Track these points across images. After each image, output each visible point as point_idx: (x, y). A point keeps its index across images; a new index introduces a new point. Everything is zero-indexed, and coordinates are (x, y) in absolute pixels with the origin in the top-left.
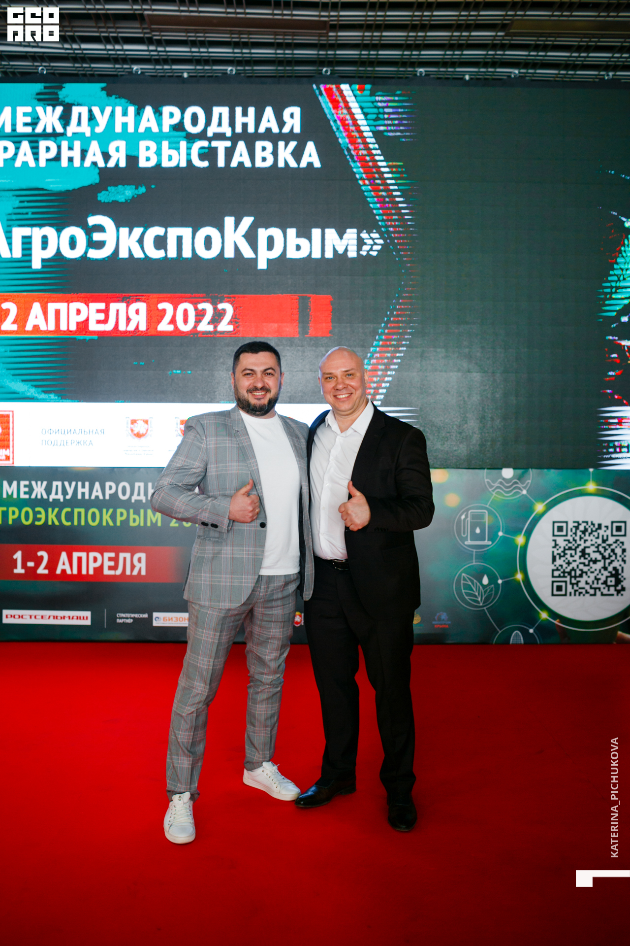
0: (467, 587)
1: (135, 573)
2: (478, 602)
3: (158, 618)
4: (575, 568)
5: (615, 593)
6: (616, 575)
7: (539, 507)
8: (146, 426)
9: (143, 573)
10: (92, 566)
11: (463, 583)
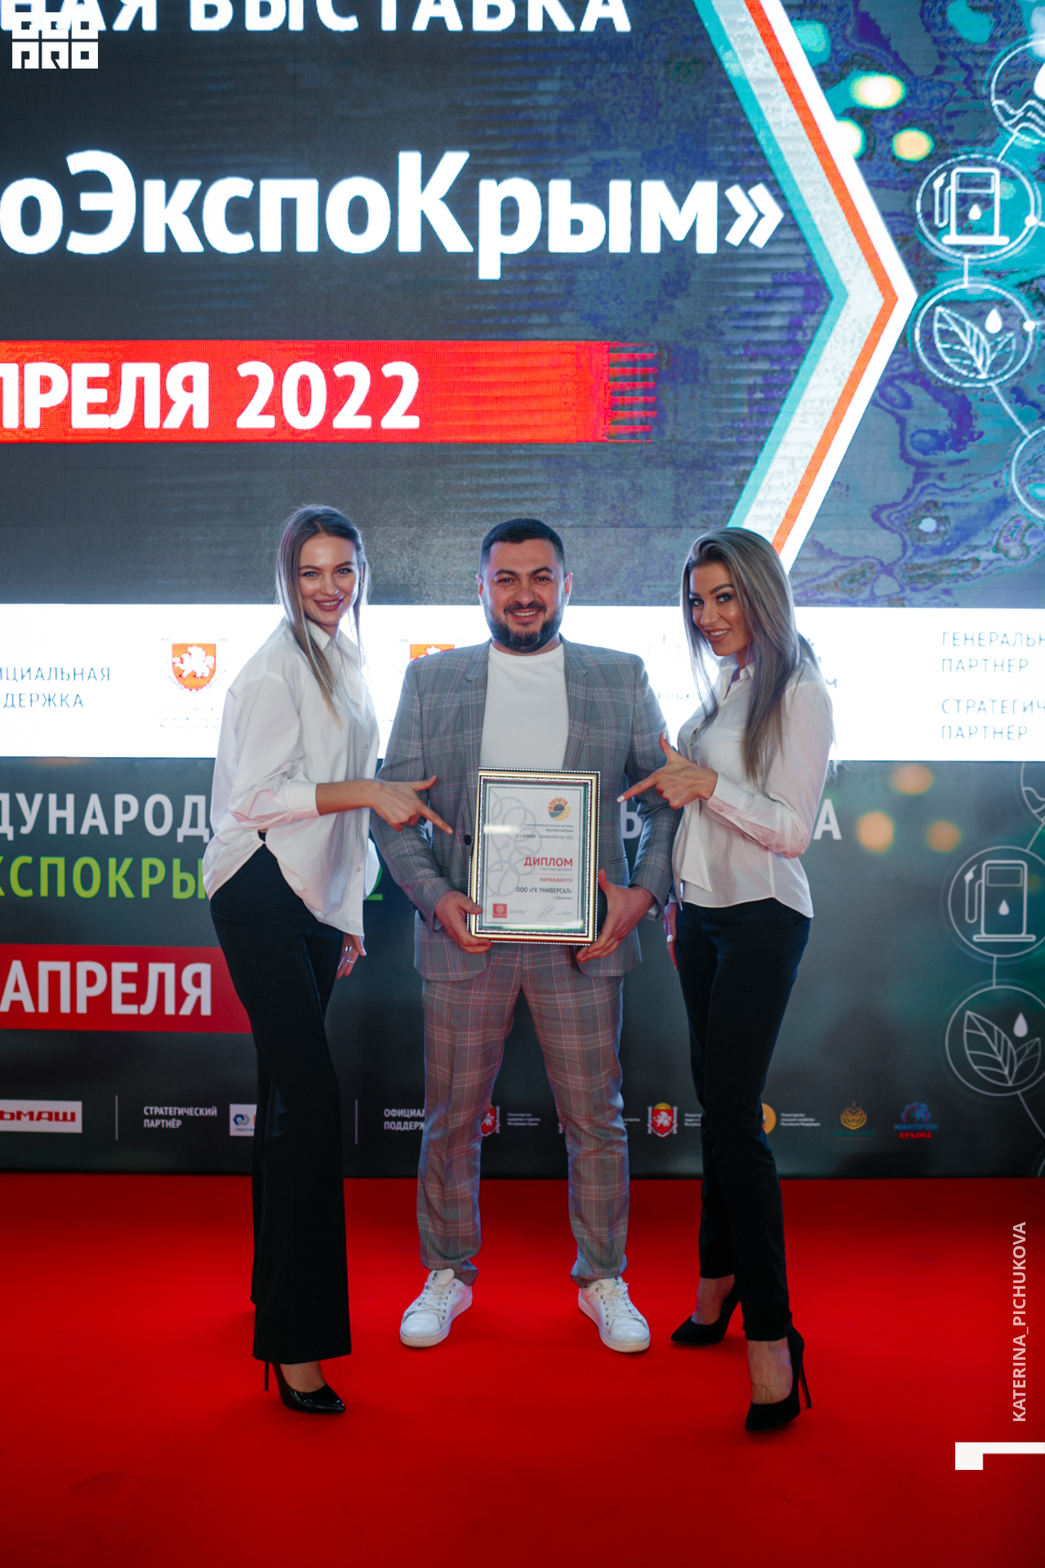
0: (977, 1042)
1: (187, 1010)
2: (1003, 1078)
3: (242, 1116)
8: (210, 660)
9: (206, 1010)
10: (84, 992)
11: (968, 1034)
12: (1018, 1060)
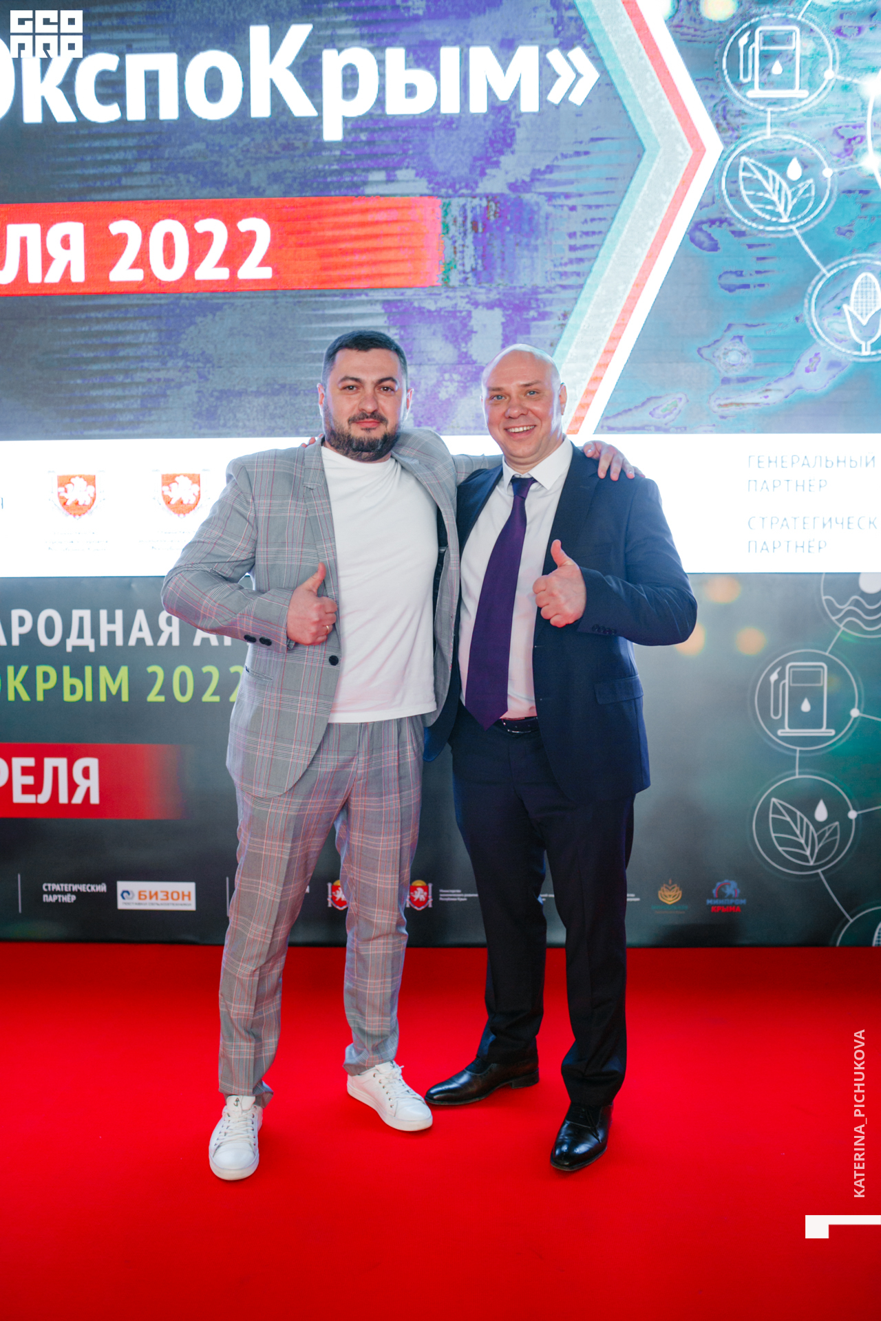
0: (781, 826)
1: (78, 799)
2: (805, 859)
3: (128, 892)
8: (91, 488)
9: (95, 799)
11: (773, 818)
12: (819, 842)
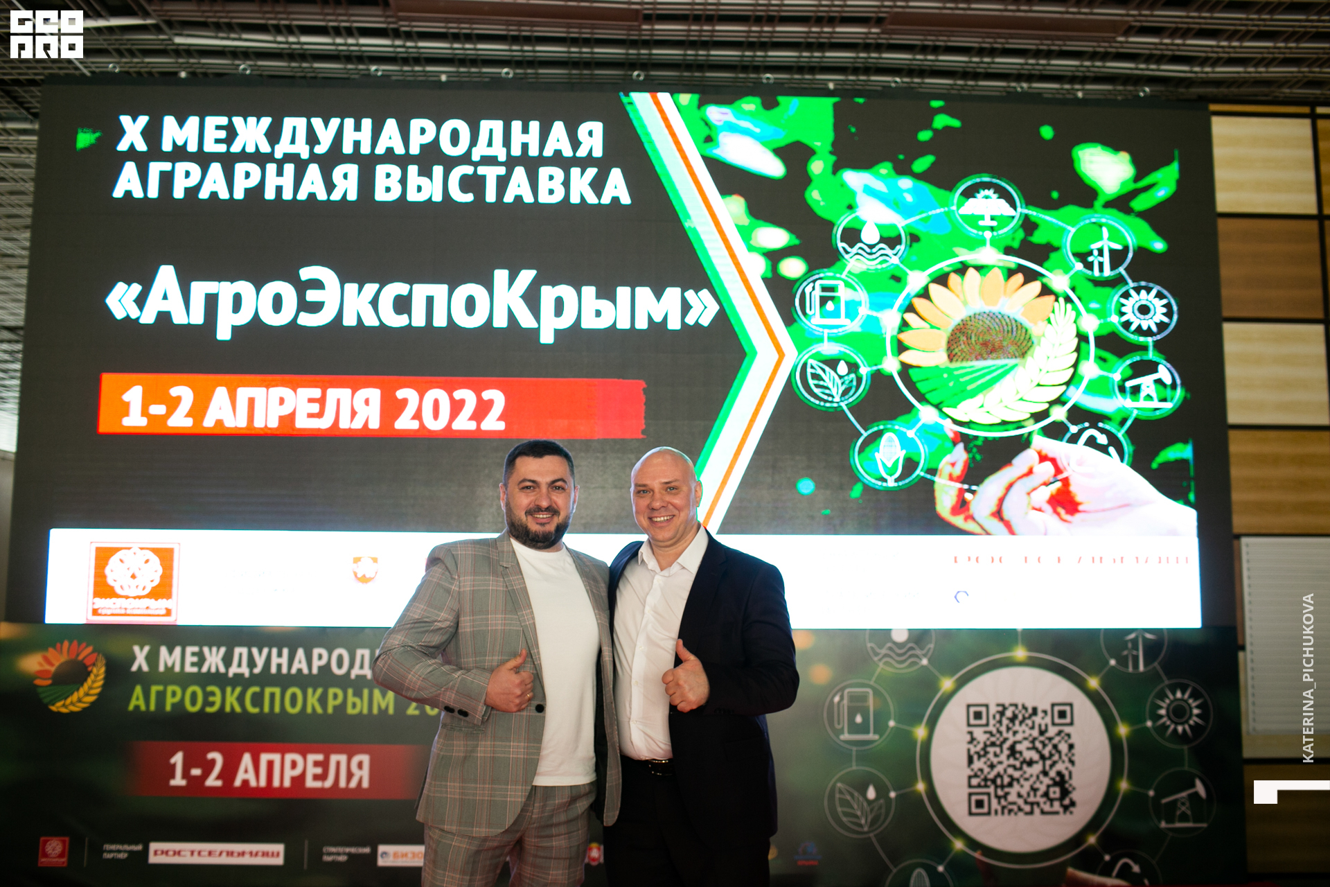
0: (845, 803)
1: (353, 784)
2: (861, 826)
3: (385, 853)
4: (1002, 772)
5: (1061, 810)
6: (1061, 782)
7: (947, 684)
8: (375, 566)
9: (365, 784)
10: (289, 773)
11: (839, 799)
12: (870, 814)
